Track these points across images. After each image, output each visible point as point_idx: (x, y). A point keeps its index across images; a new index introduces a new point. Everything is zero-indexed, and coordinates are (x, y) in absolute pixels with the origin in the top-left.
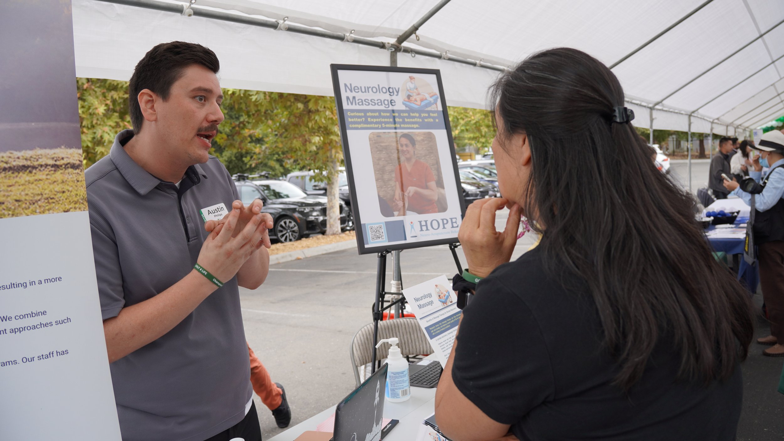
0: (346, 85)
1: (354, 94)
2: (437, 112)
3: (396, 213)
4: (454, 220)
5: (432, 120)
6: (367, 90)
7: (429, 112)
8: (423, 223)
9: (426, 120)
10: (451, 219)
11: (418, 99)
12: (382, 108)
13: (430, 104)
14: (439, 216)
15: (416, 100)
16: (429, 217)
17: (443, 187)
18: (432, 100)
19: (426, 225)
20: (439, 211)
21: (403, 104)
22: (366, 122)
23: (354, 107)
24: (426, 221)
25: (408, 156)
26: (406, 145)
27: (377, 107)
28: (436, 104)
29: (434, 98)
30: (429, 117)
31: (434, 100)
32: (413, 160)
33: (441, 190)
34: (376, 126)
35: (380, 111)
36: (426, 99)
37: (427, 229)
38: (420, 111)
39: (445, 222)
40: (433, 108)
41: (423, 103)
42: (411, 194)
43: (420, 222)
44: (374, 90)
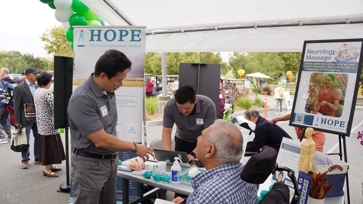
0: (308, 50)
1: (311, 54)
2: (355, 63)
3: (312, 112)
4: (343, 123)
5: (350, 68)
6: (318, 52)
7: (349, 63)
8: (324, 120)
9: (346, 68)
10: (341, 122)
11: (345, 56)
12: (323, 61)
13: (352, 58)
14: (334, 119)
15: (343, 57)
16: (328, 118)
17: (343, 105)
18: (354, 56)
19: (325, 121)
20: (335, 116)
21: (335, 59)
22: (312, 68)
23: (309, 60)
24: (326, 119)
25: (328, 85)
26: (329, 80)
27: (320, 61)
28: (356, 59)
29: (356, 55)
30: (349, 66)
31: (355, 56)
32: (330, 88)
33: (341, 106)
34: (317, 70)
35: (320, 62)
36: (350, 56)
37: (325, 123)
38: (343, 63)
39: (337, 122)
40: (354, 61)
41: (347, 58)
42: (323, 105)
43: (323, 119)
44: (322, 52)
